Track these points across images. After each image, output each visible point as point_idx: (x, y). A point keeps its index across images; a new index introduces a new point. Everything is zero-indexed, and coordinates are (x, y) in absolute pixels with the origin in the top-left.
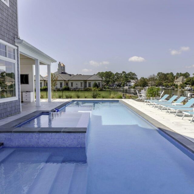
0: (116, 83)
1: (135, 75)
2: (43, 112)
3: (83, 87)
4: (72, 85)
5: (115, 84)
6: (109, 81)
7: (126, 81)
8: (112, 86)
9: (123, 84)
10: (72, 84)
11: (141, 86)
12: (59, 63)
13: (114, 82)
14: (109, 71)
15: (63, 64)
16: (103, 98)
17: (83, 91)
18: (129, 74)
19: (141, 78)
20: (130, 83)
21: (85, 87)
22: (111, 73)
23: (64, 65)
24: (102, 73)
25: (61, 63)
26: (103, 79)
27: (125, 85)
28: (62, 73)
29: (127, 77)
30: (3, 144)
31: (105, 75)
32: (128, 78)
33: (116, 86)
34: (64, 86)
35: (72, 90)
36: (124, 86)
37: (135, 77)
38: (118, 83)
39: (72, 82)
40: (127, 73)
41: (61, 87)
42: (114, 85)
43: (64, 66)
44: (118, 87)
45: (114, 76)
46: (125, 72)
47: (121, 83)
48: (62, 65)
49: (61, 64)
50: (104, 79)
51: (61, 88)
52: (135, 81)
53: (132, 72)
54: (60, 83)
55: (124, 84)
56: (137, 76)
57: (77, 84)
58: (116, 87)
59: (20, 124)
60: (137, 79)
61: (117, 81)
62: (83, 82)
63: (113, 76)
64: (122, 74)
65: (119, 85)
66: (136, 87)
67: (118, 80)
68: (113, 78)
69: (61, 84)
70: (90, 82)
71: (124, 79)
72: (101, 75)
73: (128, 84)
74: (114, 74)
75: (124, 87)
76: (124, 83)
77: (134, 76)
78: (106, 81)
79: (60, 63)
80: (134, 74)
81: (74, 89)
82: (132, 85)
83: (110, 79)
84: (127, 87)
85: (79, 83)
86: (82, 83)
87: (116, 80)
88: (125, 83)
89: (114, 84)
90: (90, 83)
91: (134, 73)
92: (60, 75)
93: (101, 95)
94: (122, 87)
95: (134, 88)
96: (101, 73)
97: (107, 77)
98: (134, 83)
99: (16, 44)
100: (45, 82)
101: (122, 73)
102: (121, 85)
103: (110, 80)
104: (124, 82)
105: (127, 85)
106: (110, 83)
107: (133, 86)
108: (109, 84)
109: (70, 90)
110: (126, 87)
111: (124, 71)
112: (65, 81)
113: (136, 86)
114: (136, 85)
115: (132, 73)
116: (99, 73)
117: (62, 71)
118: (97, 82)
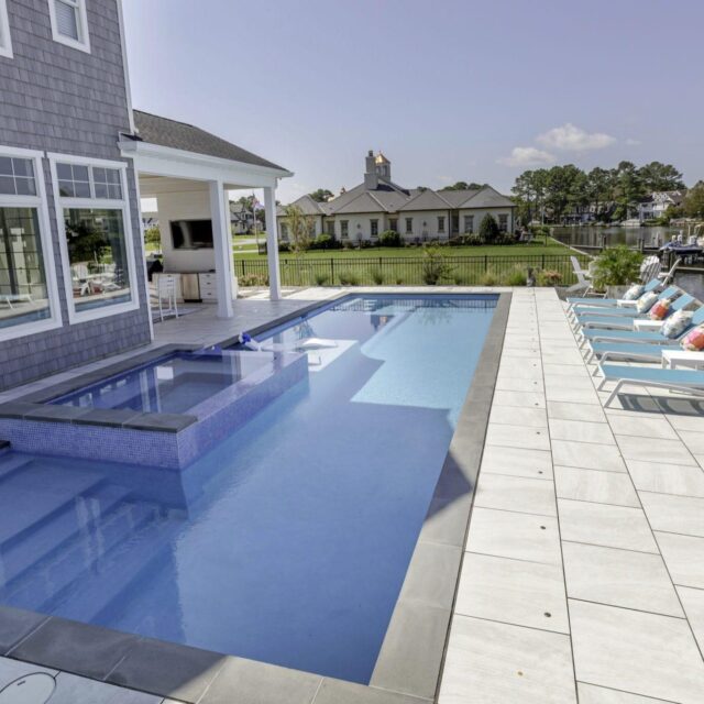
0: (593, 208)
1: (675, 173)
2: (177, 351)
3: (446, 234)
4: (409, 228)
5: (588, 213)
6: (565, 202)
7: (633, 199)
8: (577, 219)
9: (619, 209)
10: (409, 222)
11: (695, 216)
12: (367, 155)
13: (586, 203)
14: (567, 164)
15: (383, 158)
16: (459, 282)
17: (446, 245)
18: (647, 172)
19: (697, 185)
20: (650, 204)
21: (453, 231)
22: (575, 172)
23: (388, 159)
24: (541, 172)
25: (375, 155)
26: (543, 195)
27: (629, 212)
28: (380, 188)
29: (637, 184)
30: (7, 444)
31: (549, 180)
32: (642, 188)
33: (593, 218)
34: (382, 232)
35: (407, 243)
36: (623, 216)
37: (672, 182)
38: (600, 207)
39: (409, 216)
40: (636, 169)
41: (373, 234)
42: (586, 216)
43: (386, 164)
44: (599, 224)
45: (587, 183)
46: (632, 165)
47: (615, 206)
48: (380, 160)
49: (374, 159)
50: (547, 195)
51: (374, 239)
52: (672, 197)
53: (661, 162)
54: (371, 220)
55: (625, 212)
56: (681, 176)
57: (425, 224)
58: (590, 223)
59: (74, 390)
60: (681, 187)
61: (597, 201)
62: (445, 215)
63: (580, 183)
64: (616, 173)
65: (605, 217)
66: (672, 221)
67: (601, 195)
68: (582, 188)
69: (374, 225)
70: (469, 213)
71: (627, 190)
72: (535, 179)
73: (640, 208)
74: (587, 173)
75: (623, 223)
76: (625, 207)
77: (669, 178)
78: (552, 202)
79: (371, 154)
80: (670, 170)
81: (417, 239)
82: (658, 212)
83: (568, 192)
84: (635, 220)
85: (433, 220)
86: (443, 218)
87: (592, 195)
88: (629, 204)
89: (582, 213)
90: (472, 217)
91: (670, 166)
92: (372, 194)
93: (454, 272)
94: (616, 223)
95: (665, 224)
96: (537, 172)
97: (557, 187)
98: (666, 206)
99: (123, 154)
100: (326, 219)
101: (617, 168)
102: (611, 213)
103: (570, 197)
104: (623, 201)
105: (635, 215)
106: (569, 208)
107: (660, 216)
108: (567, 213)
109: (403, 246)
110: (632, 223)
111: (627, 160)
112: (387, 213)
113: (675, 216)
114: (675, 214)
115: (659, 165)
116: (528, 173)
117: (381, 182)
118: (495, 215)
